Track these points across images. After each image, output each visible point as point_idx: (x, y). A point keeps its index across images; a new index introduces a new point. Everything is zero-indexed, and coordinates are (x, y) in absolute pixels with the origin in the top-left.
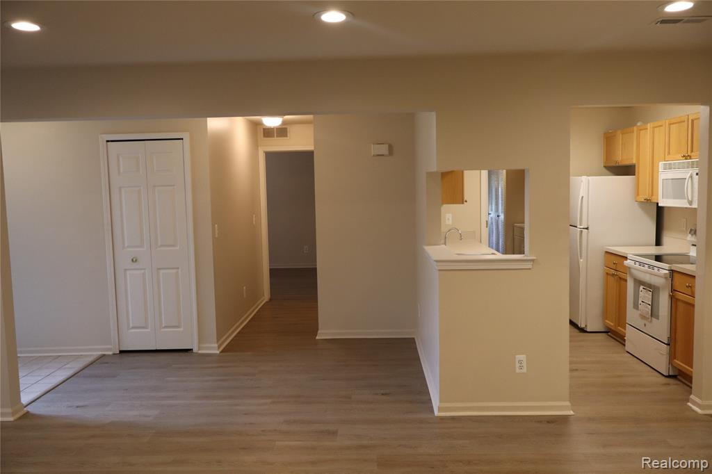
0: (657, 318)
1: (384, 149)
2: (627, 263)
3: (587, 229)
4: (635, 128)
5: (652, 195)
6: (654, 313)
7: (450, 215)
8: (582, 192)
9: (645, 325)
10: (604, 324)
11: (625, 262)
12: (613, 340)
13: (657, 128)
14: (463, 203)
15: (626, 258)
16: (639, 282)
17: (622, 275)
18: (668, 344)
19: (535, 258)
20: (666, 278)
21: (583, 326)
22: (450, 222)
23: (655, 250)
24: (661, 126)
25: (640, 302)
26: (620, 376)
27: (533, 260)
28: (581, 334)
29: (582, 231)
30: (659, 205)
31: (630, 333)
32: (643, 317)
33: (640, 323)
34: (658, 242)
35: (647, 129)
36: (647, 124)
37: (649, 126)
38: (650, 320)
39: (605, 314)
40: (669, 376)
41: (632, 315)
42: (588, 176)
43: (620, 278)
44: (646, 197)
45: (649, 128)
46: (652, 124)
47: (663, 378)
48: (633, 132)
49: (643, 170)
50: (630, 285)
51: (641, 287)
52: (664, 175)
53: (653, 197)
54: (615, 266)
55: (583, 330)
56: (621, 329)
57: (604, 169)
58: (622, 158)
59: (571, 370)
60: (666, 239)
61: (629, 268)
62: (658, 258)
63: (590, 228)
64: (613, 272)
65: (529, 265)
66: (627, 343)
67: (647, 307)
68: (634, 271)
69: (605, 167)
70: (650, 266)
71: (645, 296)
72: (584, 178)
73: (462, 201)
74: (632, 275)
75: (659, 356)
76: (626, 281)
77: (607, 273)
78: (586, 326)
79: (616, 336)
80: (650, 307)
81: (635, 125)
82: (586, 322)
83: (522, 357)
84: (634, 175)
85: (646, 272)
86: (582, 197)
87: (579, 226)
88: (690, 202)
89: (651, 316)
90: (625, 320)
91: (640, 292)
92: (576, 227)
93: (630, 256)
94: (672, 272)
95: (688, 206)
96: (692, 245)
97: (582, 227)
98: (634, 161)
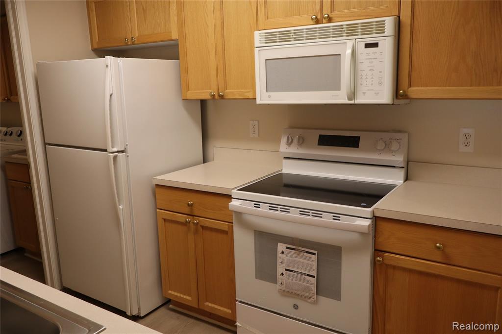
2: (235, 204)
3: (125, 151)
5: (228, 88)
8: (110, 86)
9: (295, 306)
11: (225, 203)
15: (229, 197)
17: (216, 224)
25: (280, 269)
29: (116, 157)
30: (258, 102)
32: (287, 293)
33: (279, 303)
38: (310, 300)
41: (253, 290)
43: (203, 227)
51: (281, 247)
52: (269, 52)
54: (190, 207)
63: (129, 150)
64: (181, 217)
67: (307, 280)
71: (296, 261)
74: (247, 225)
80: (314, 280)
82: (138, 302)
84: (177, 57)
86: (111, 95)
87: (110, 149)
88: (352, 95)
89: (317, 293)
90: (235, 296)
91: (279, 255)
92: (106, 150)
93: (235, 193)
94: (376, 220)
95: (347, 102)
96: (285, 158)
97: (115, 149)
98: (175, 36)
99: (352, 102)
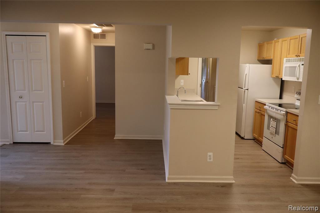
0: (278, 134)
1: (150, 46)
2: (266, 107)
3: (248, 90)
4: (273, 41)
5: (279, 74)
6: (277, 132)
7: (183, 81)
8: (246, 72)
9: (272, 138)
10: (253, 135)
11: (265, 106)
12: (257, 143)
13: (284, 41)
14: (188, 75)
15: (265, 105)
16: (270, 117)
17: (263, 113)
18: (283, 148)
19: (220, 104)
20: (284, 115)
21: (243, 136)
22: (182, 84)
23: (278, 101)
24: (286, 40)
25: (271, 126)
26: (259, 162)
27: (219, 105)
28: (242, 140)
29: (245, 91)
30: (283, 79)
31: (265, 141)
32: (271, 134)
33: (269, 136)
34: (281, 97)
35: (279, 42)
36: (279, 39)
37: (280, 40)
38: (274, 135)
39: (254, 131)
40: (282, 163)
41: (266, 132)
42: (249, 64)
43: (262, 114)
44: (276, 75)
45: (280, 42)
46: (281, 39)
47: (279, 164)
48: (272, 43)
49: (276, 62)
50: (266, 118)
51: (272, 119)
52: (286, 65)
53: (280, 75)
54: (260, 108)
55: (243, 138)
56: (261, 139)
57: (257, 61)
58: (266, 56)
59: (235, 159)
60: (285, 96)
61: (266, 110)
62: (280, 105)
63: (249, 90)
64: (258, 111)
65: (216, 108)
66: (263, 145)
67: (274, 129)
68: (268, 111)
69: (258, 60)
70: (276, 109)
71: (273, 124)
72: (248, 65)
73: (188, 74)
74: (267, 113)
75: (278, 153)
76: (265, 116)
77: (256, 112)
78: (244, 136)
79: (258, 141)
80: (275, 129)
81: (274, 40)
82: (244, 134)
83: (211, 154)
84: (271, 64)
85: (274, 112)
86: (246, 74)
87: (244, 88)
88: (298, 79)
89: (276, 133)
90: (263, 135)
91: (271, 122)
92: (242, 89)
93: (267, 104)
94: (287, 113)
95: (297, 80)
96: (297, 99)
97: (245, 89)
98: (272, 58)
99: (298, 81)
